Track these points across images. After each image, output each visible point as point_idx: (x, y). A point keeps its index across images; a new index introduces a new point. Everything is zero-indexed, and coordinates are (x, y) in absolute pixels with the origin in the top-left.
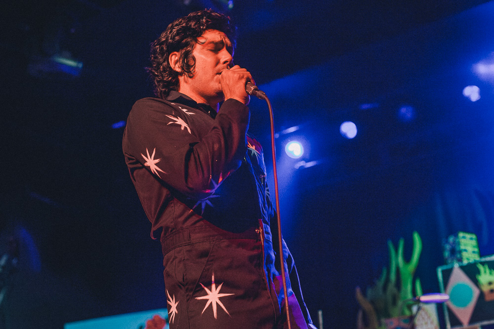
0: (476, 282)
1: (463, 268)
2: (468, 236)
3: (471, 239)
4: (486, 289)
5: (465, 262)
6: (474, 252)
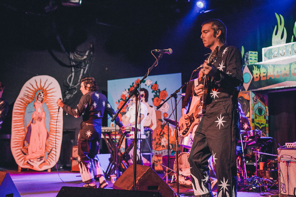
0: (252, 73)
1: (248, 66)
2: (254, 52)
3: (255, 53)
4: (255, 76)
5: (250, 64)
6: (255, 59)
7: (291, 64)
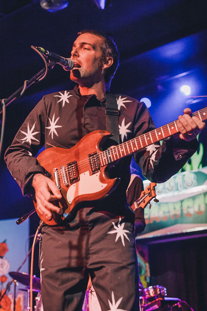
7: (182, 201)
